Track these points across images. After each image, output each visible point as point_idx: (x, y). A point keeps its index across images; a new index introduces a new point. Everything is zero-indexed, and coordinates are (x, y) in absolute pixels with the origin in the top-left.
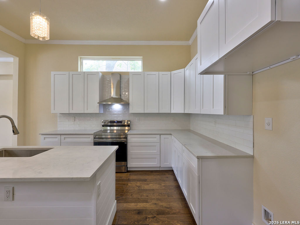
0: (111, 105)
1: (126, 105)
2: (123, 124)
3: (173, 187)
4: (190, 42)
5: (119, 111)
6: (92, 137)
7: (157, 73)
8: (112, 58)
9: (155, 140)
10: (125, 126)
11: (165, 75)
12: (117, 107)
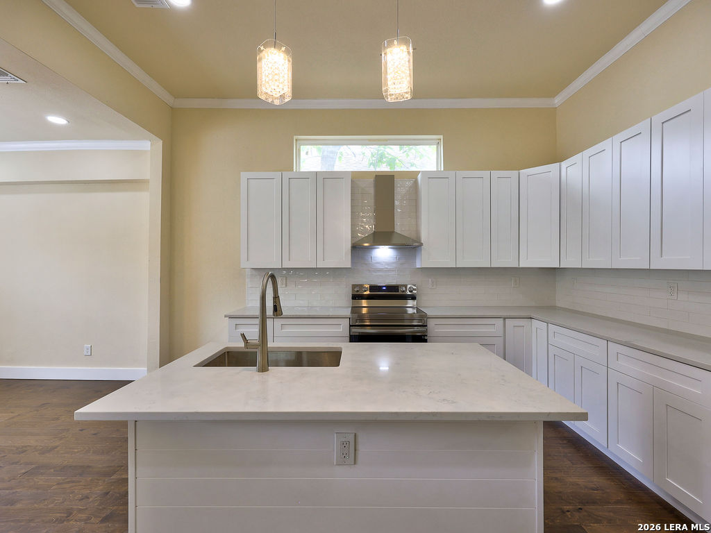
0: (370, 249)
1: (409, 247)
2: (400, 293)
3: (565, 442)
4: (557, 101)
5: (388, 264)
6: (346, 323)
7: (486, 174)
8: (370, 140)
9: (491, 330)
10: (405, 297)
11: (504, 180)
12: (384, 254)
